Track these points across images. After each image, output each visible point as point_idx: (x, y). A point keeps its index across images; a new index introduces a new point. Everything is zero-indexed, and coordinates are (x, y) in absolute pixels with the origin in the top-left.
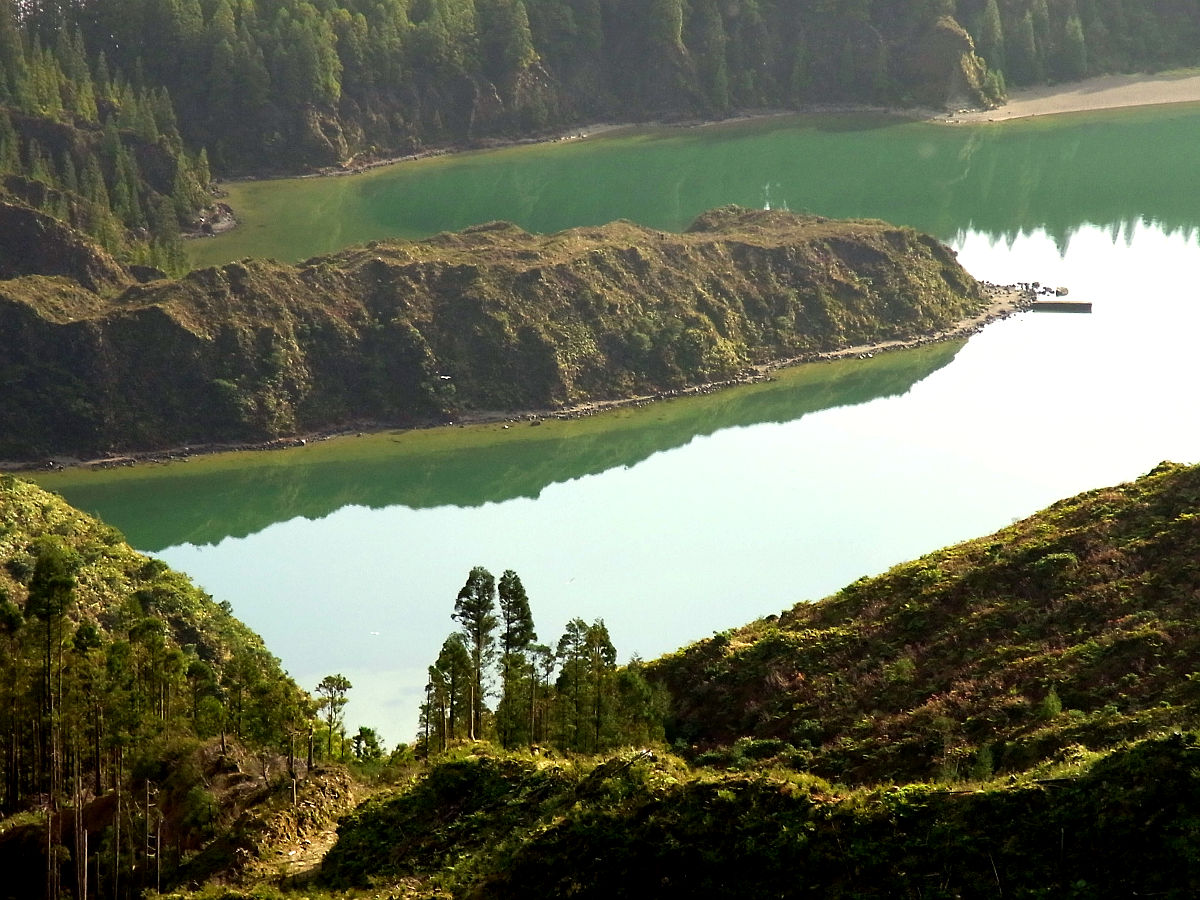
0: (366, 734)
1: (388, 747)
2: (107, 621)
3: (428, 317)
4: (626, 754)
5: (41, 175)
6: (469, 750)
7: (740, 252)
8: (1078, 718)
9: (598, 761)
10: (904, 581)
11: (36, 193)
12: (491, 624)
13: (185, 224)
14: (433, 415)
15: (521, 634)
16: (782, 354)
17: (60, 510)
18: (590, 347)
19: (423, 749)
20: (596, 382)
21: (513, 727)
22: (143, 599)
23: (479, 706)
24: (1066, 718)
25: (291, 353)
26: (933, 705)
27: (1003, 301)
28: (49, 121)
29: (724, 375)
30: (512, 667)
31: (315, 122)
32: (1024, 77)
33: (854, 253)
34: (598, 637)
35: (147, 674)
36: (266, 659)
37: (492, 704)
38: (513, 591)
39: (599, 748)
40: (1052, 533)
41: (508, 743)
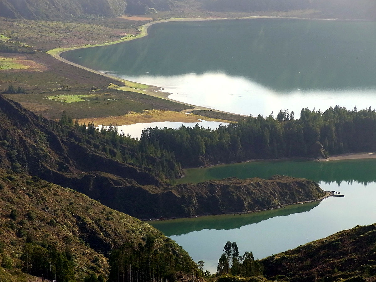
0: (207, 272)
1: (211, 274)
2: (160, 249)
3: (220, 194)
4: (256, 277)
5: (150, 167)
6: (226, 275)
7: (279, 184)
8: (341, 273)
9: (250, 278)
10: (308, 246)
11: (149, 170)
12: (231, 252)
13: (176, 176)
14: (220, 212)
15: (236, 254)
16: (286, 203)
17: (152, 228)
18: (250, 200)
19: (218, 275)
20: (251, 207)
21: (235, 271)
22: (166, 245)
23: (228, 267)
24: (338, 273)
25: (195, 200)
26: (314, 270)
27: (328, 194)
28: (152, 157)
29: (275, 206)
30: (234, 260)
31: (200, 158)
32: (332, 153)
33: (300, 184)
34: (251, 255)
35: (167, 259)
36: (189, 257)
37: (231, 267)
38: (235, 246)
39: (250, 276)
40: (336, 238)
41: (233, 274)
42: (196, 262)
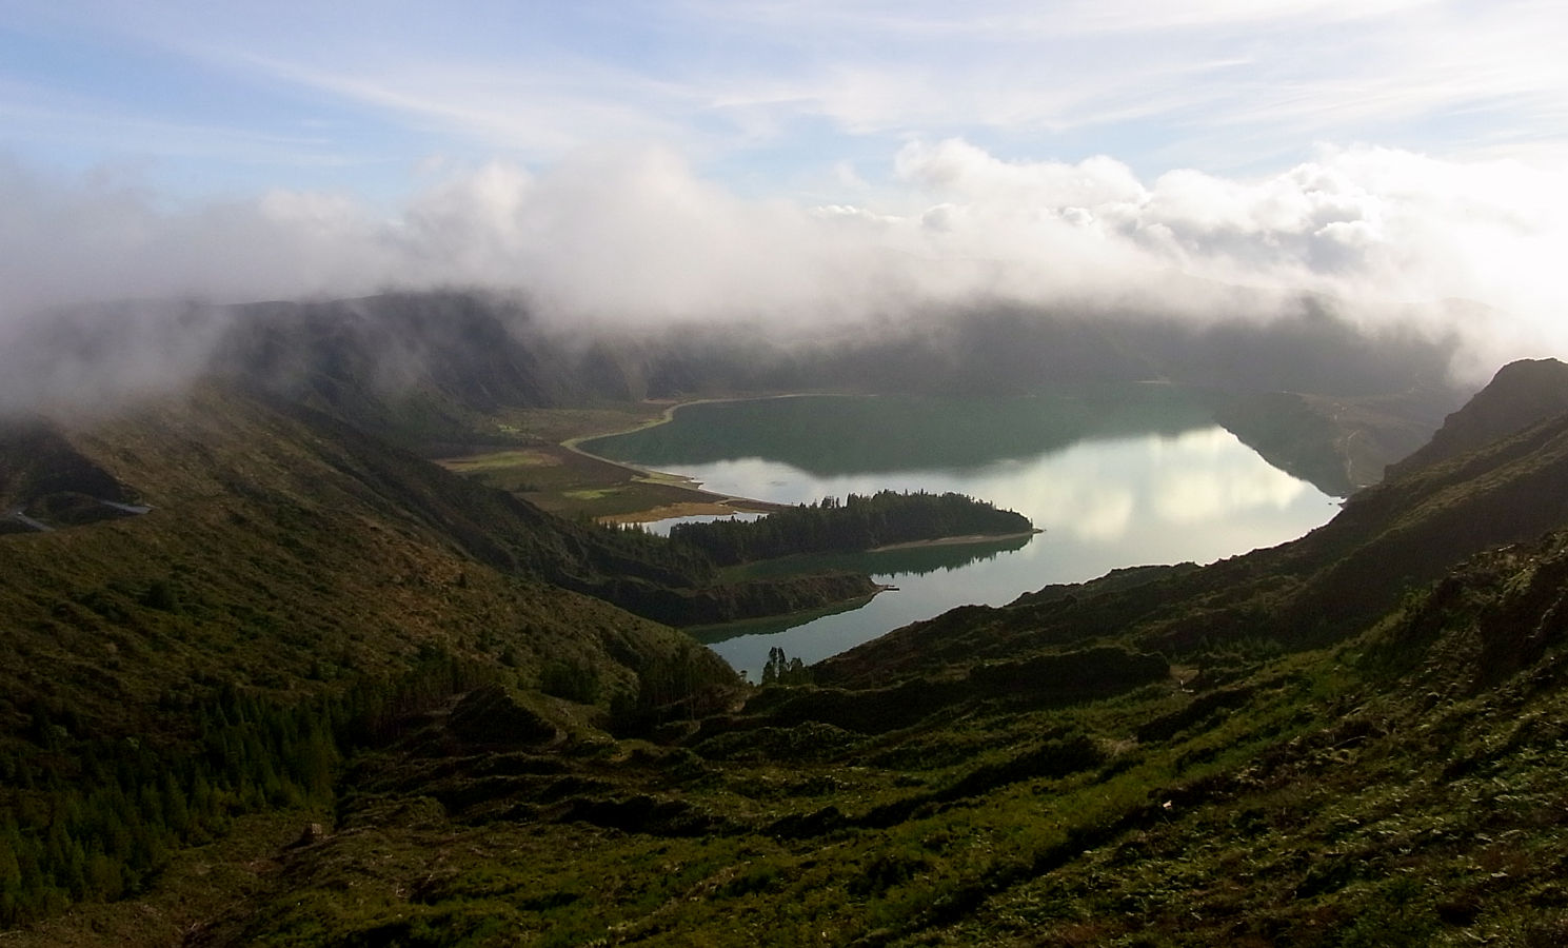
0: (751, 682)
1: (755, 685)
2: (697, 660)
3: (762, 594)
4: (805, 685)
5: (682, 567)
6: (773, 685)
7: (827, 579)
8: (901, 675)
9: (799, 687)
10: (862, 647)
11: (681, 571)
12: (776, 659)
13: (711, 576)
14: (764, 615)
15: (783, 660)
16: (836, 600)
17: (686, 636)
18: (796, 600)
19: (763, 685)
20: (796, 607)
21: (781, 680)
22: (704, 655)
23: (774, 676)
24: (896, 675)
25: (733, 602)
26: (869, 673)
27: (881, 588)
28: (683, 556)
29: (824, 605)
30: (781, 668)
31: (738, 555)
32: (885, 543)
33: (851, 579)
34: (799, 660)
35: (705, 670)
36: (729, 667)
37: (777, 676)
38: (781, 651)
39: (798, 684)
40: (893, 637)
41: (781, 683)
42: (738, 672)
